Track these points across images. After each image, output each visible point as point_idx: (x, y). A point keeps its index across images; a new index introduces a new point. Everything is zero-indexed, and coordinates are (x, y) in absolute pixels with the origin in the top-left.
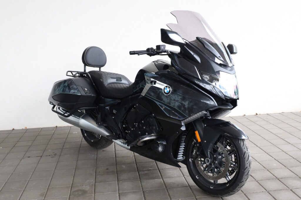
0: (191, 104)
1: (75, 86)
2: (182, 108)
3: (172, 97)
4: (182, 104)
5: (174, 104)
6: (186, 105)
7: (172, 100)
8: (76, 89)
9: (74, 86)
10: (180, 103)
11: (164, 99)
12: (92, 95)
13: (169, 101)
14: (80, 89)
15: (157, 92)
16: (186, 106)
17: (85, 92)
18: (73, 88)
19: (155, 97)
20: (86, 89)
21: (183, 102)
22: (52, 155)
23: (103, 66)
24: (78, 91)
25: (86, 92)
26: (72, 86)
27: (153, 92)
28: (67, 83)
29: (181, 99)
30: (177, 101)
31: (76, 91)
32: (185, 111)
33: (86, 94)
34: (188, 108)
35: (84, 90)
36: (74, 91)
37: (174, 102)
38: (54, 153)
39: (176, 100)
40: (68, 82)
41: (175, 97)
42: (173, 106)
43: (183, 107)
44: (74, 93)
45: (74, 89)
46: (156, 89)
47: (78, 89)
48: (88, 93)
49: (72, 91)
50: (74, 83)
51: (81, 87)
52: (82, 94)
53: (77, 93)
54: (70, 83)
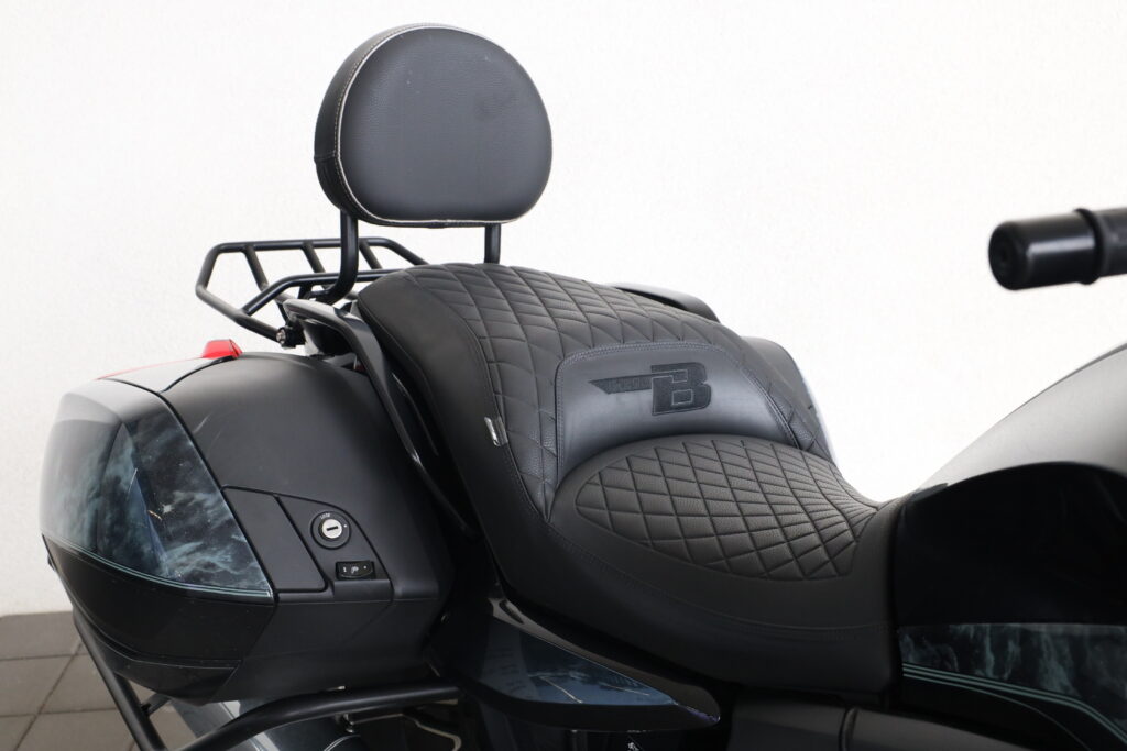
1: (210, 502)
8: (221, 536)
9: (199, 496)
12: (399, 589)
14: (269, 527)
17: (319, 553)
18: (193, 521)
20: (333, 528)
23: (516, 210)
24: (241, 560)
25: (328, 560)
26: (180, 495)
28: (136, 457)
31: (220, 559)
33: (328, 583)
35: (311, 540)
36: (208, 558)
44: (193, 578)
47: (237, 535)
48: (355, 569)
49: (184, 559)
50: (202, 462)
51: (283, 499)
52: (278, 587)
53: (234, 576)
54: (159, 459)
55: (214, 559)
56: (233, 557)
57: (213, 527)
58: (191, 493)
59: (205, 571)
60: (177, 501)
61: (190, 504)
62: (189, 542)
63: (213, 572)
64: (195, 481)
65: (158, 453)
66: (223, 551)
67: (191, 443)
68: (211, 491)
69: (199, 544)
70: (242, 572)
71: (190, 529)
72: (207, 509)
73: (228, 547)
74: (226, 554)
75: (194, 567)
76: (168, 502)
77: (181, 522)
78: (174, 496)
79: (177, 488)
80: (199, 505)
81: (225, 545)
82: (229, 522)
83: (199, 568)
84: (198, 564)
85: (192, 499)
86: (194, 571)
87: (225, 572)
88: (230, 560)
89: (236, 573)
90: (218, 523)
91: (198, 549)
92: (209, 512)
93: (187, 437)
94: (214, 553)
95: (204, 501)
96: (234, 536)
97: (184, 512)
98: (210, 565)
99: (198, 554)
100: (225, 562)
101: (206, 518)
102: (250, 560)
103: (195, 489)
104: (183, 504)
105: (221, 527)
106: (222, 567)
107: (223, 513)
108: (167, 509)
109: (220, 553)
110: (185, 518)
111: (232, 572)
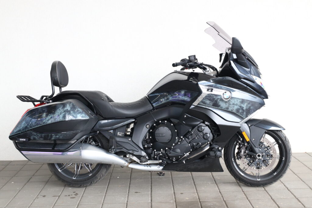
0: (249, 105)
2: (241, 111)
3: (231, 102)
4: (240, 107)
5: (233, 108)
6: (244, 106)
7: (230, 104)
10: (239, 106)
11: (221, 106)
13: (227, 106)
15: (214, 99)
16: (245, 108)
18: (79, 112)
19: (212, 104)
21: (242, 105)
22: (72, 195)
26: (77, 109)
27: (210, 100)
29: (240, 102)
30: (236, 105)
31: (83, 115)
32: (243, 113)
34: (246, 109)
37: (233, 106)
38: (75, 192)
39: (235, 103)
41: (235, 102)
42: (232, 110)
43: (241, 109)
46: (213, 97)
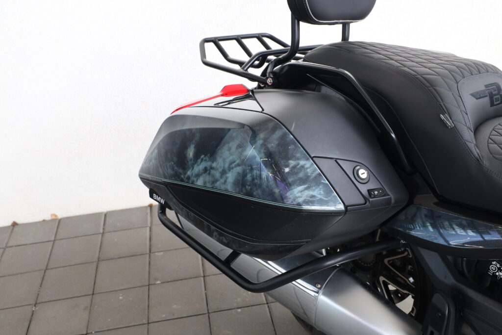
1: (307, 165)
8: (316, 181)
9: (302, 163)
17: (359, 186)
18: (301, 175)
20: (363, 173)
24: (328, 193)
25: (364, 189)
26: (292, 163)
28: (264, 145)
31: (318, 192)
33: (366, 200)
35: (355, 180)
36: (311, 193)
40: (266, 140)
44: (307, 202)
45: (304, 181)
47: (324, 180)
48: (376, 192)
49: (299, 194)
50: (299, 145)
51: (338, 161)
52: (346, 204)
53: (325, 201)
54: (278, 145)
55: (315, 193)
56: (324, 191)
57: (312, 177)
58: (298, 161)
59: (311, 199)
60: (291, 166)
61: (298, 167)
62: (301, 185)
63: (314, 199)
64: (298, 155)
65: (276, 142)
66: (318, 189)
67: (292, 136)
68: (307, 159)
69: (306, 186)
70: (329, 198)
71: (301, 179)
72: (307, 169)
73: (321, 187)
74: (320, 190)
75: (305, 198)
76: (287, 166)
77: (295, 176)
78: (289, 163)
79: (290, 159)
80: (303, 167)
81: (319, 186)
82: (319, 174)
83: (308, 198)
84: (307, 196)
85: (299, 164)
86: (305, 200)
87: (321, 199)
88: (322, 193)
89: (327, 199)
90: (314, 175)
91: (306, 189)
92: (308, 170)
93: (290, 133)
94: (314, 190)
95: (305, 164)
96: (323, 181)
97: (296, 171)
98: (313, 196)
99: (306, 191)
100: (320, 194)
101: (307, 173)
102: (333, 192)
103: (298, 159)
104: (294, 167)
105: (315, 177)
106: (319, 197)
107: (315, 170)
108: (287, 170)
109: (317, 190)
110: (297, 174)
111: (324, 199)
